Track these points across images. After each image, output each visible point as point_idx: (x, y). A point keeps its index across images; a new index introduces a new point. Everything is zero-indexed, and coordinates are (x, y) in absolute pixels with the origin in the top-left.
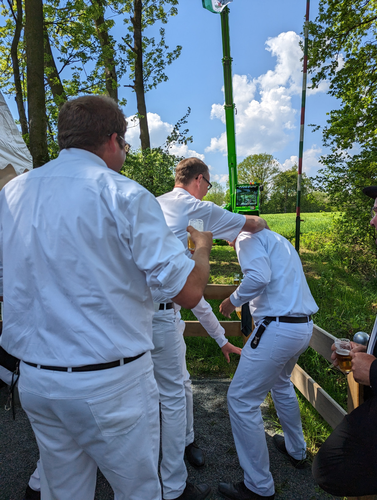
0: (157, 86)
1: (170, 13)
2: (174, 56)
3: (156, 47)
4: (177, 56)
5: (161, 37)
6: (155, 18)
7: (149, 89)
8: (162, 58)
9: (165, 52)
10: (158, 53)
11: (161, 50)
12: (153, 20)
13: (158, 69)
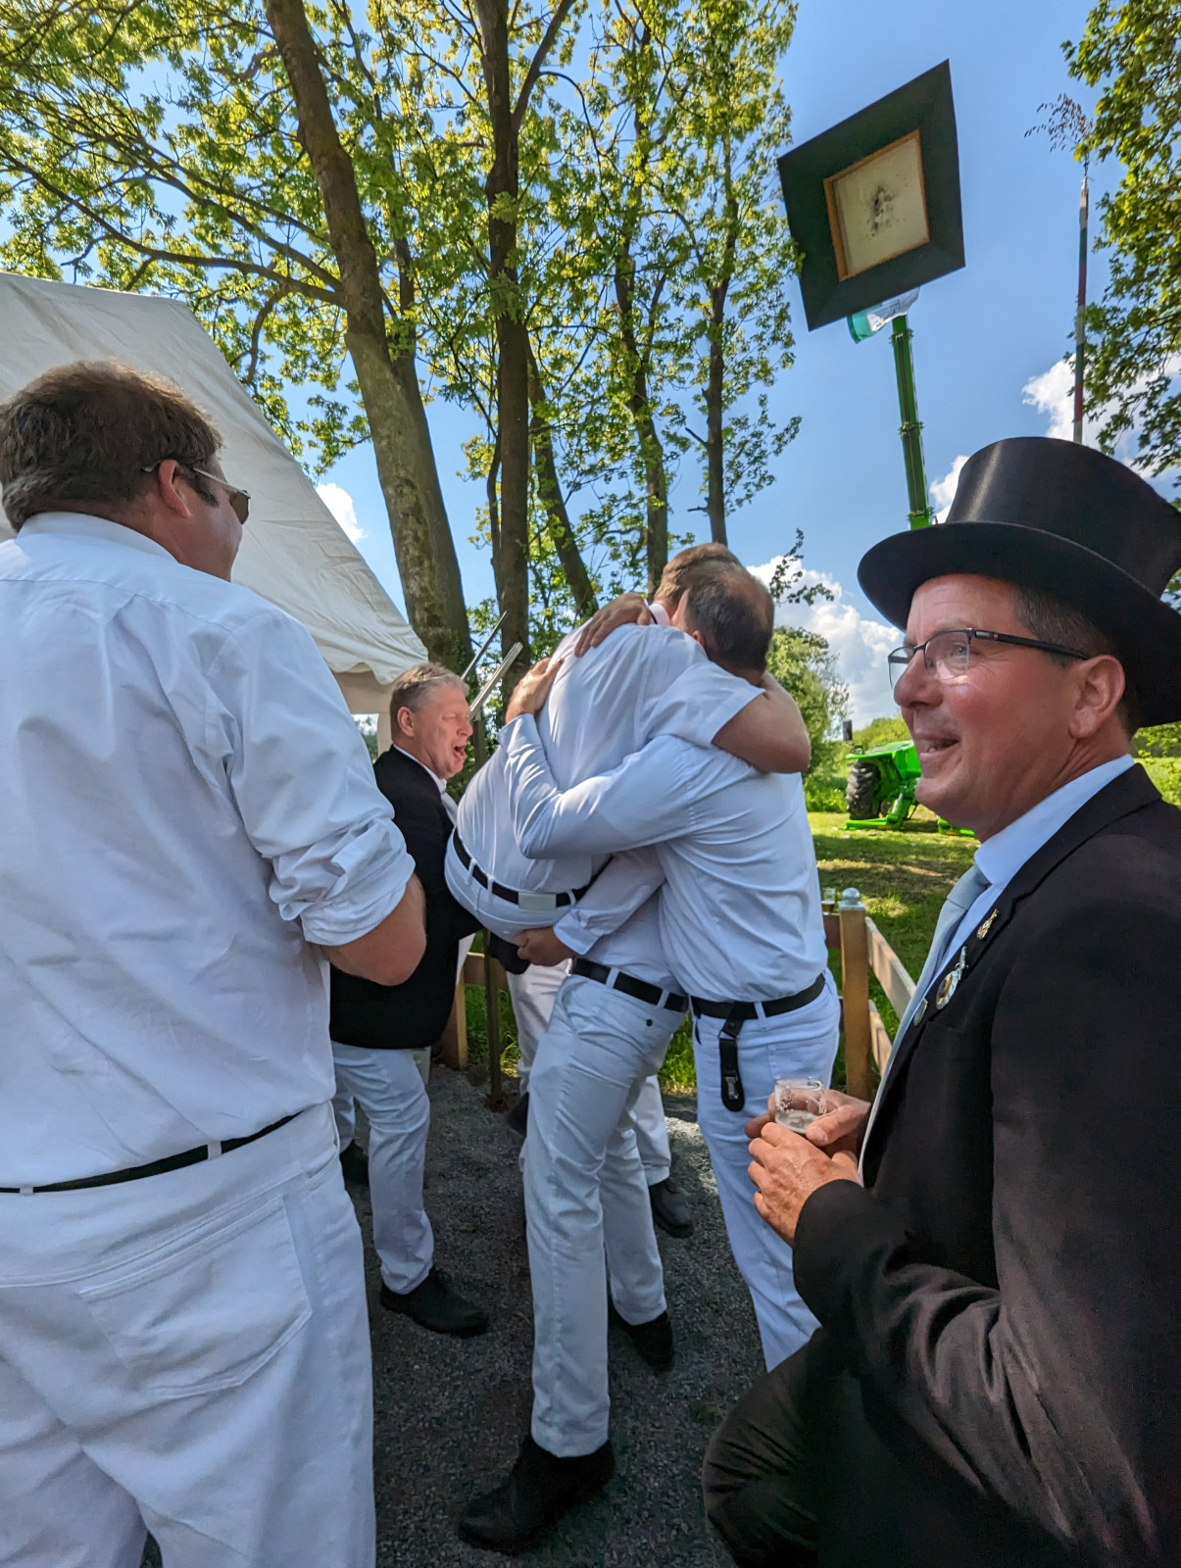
0: (752, 499)
1: (779, 366)
2: (787, 436)
3: (751, 430)
4: (793, 437)
5: (761, 409)
6: (751, 379)
7: (736, 507)
8: (763, 447)
9: (769, 436)
10: (755, 440)
11: (761, 434)
12: (747, 386)
13: (753, 468)
